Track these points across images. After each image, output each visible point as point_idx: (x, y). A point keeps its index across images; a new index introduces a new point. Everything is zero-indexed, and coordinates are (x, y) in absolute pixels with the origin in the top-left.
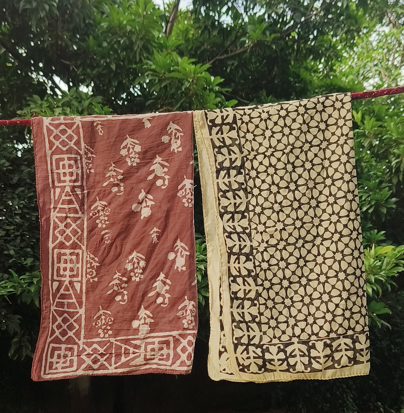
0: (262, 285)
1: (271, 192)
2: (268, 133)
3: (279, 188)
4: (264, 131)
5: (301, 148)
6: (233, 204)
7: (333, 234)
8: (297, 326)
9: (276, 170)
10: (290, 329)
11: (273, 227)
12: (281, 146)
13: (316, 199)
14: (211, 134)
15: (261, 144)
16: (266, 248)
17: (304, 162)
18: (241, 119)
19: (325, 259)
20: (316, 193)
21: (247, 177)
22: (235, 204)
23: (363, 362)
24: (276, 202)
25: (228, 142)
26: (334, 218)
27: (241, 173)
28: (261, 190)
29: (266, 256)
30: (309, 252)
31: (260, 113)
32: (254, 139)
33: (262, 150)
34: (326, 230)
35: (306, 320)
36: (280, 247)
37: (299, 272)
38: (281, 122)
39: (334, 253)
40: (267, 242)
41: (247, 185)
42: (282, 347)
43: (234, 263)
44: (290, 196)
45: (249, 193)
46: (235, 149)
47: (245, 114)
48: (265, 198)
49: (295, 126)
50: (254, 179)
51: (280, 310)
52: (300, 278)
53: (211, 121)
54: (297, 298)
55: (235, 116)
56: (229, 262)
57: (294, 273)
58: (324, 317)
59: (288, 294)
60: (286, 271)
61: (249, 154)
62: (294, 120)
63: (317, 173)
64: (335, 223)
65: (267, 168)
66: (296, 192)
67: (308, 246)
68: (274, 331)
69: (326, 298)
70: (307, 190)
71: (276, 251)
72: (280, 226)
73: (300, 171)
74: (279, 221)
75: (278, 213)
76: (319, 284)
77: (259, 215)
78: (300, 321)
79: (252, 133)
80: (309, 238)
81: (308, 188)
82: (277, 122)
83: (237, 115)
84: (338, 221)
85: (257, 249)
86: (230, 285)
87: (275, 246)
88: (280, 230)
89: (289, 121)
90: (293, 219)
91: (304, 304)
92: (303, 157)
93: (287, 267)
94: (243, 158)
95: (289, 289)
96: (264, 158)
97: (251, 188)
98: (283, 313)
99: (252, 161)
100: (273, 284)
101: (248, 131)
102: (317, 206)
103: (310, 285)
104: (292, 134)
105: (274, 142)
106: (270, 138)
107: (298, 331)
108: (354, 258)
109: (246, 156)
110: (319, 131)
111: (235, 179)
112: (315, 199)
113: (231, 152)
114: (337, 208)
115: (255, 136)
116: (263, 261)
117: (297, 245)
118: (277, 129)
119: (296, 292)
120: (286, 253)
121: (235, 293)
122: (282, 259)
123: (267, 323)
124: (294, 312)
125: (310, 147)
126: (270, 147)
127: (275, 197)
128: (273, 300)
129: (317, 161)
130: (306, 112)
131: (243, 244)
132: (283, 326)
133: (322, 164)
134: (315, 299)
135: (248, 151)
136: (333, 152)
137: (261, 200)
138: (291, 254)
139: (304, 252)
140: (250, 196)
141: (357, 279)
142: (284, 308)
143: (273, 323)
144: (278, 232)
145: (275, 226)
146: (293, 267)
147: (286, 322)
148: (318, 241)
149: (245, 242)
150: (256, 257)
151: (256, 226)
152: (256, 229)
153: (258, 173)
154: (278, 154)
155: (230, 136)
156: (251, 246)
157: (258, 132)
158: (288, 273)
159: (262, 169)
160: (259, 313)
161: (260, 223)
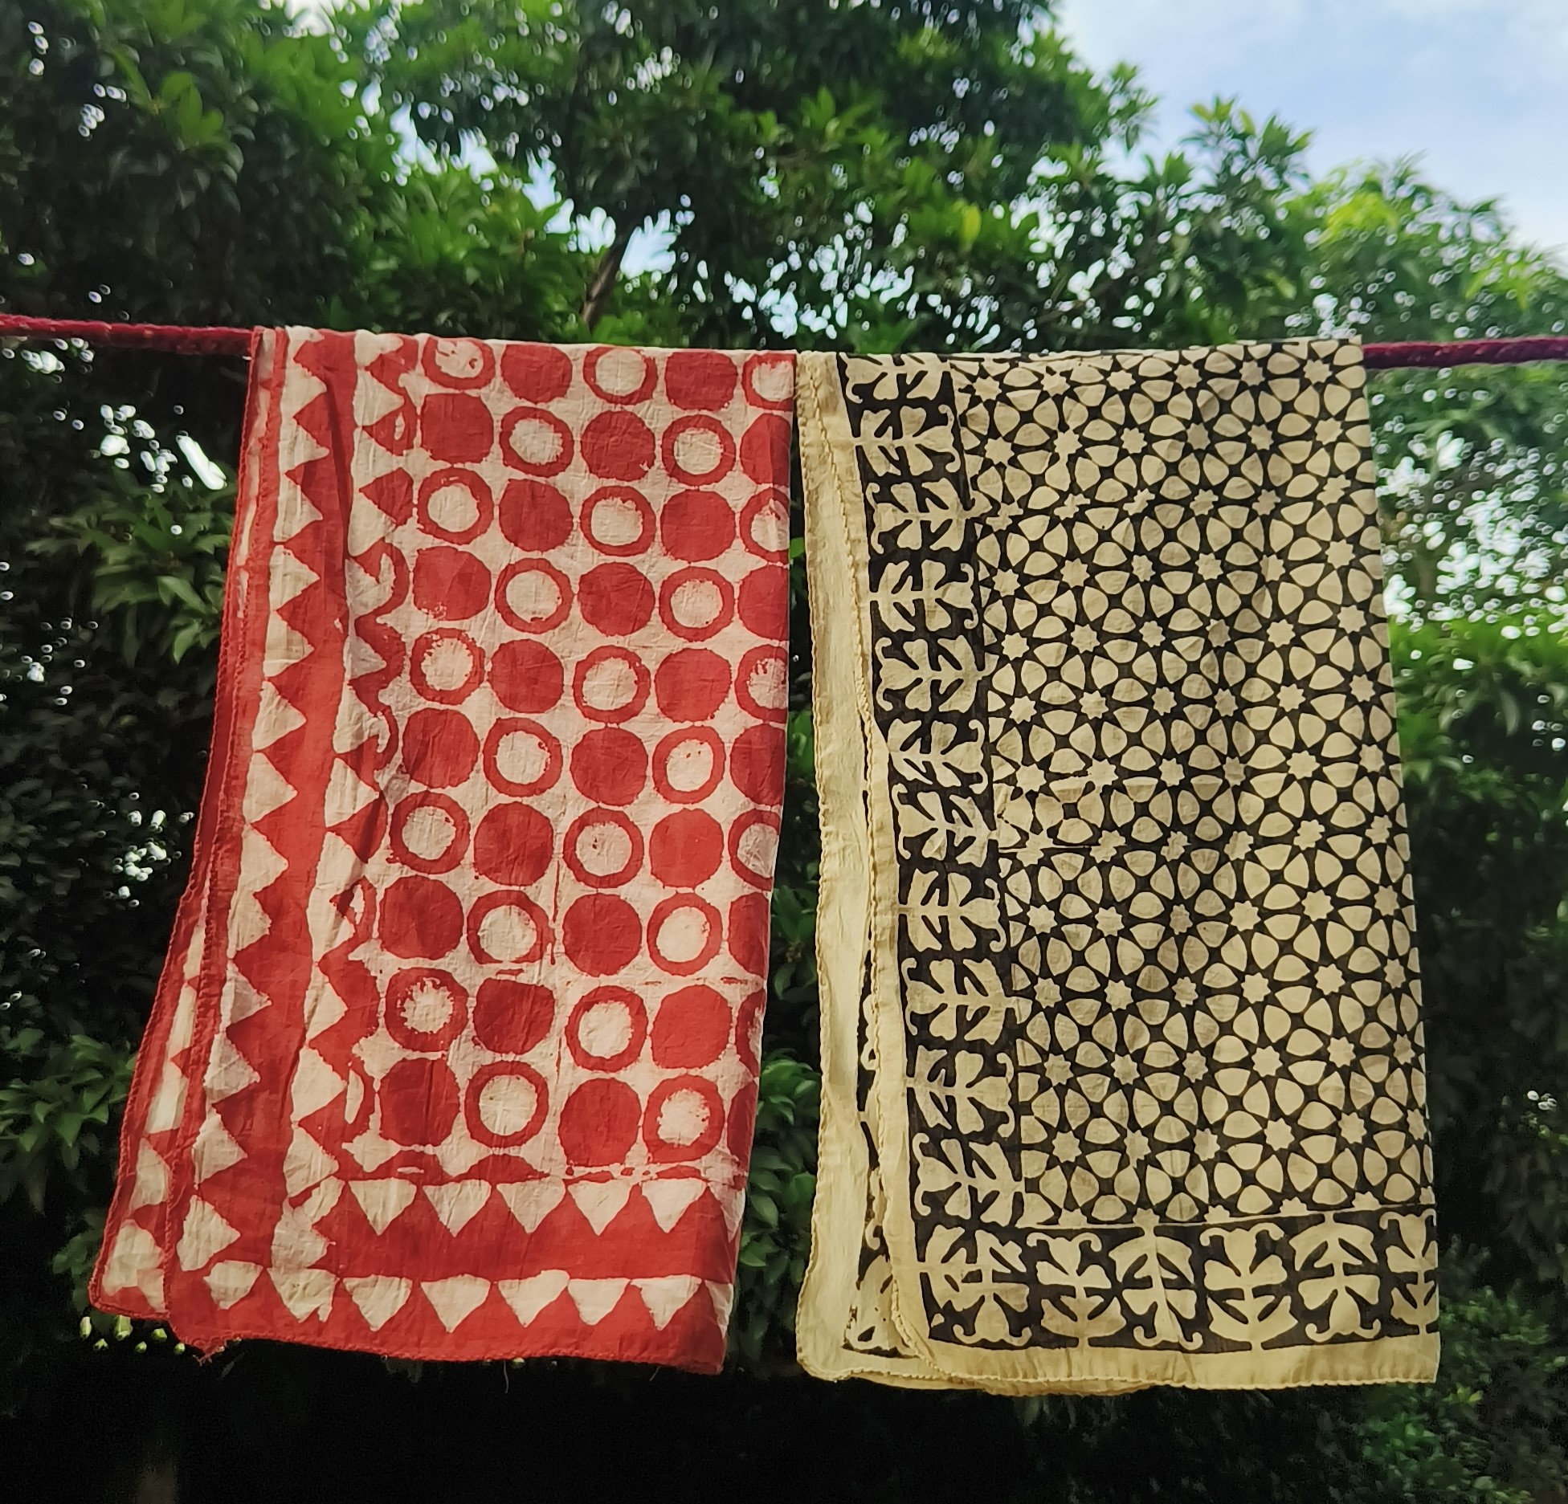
0: (1029, 993)
1: (1072, 652)
2: (1066, 444)
3: (1104, 637)
4: (1053, 435)
5: (1184, 502)
6: (926, 686)
7: (1297, 823)
8: (1158, 1165)
9: (1095, 570)
10: (1129, 1176)
11: (1076, 774)
12: (1111, 491)
13: (1236, 690)
14: (856, 432)
15: (1038, 481)
16: (1048, 852)
17: (1195, 555)
18: (969, 389)
19: (1265, 914)
20: (1234, 671)
21: (985, 592)
22: (935, 684)
23: (1415, 1330)
24: (1090, 687)
25: (920, 464)
26: (1302, 765)
27: (964, 578)
28: (1034, 643)
29: (1049, 885)
30: (1207, 882)
31: (1041, 377)
32: (1013, 462)
33: (1042, 498)
34: (1272, 805)
35: (1187, 1145)
36: (1100, 854)
37: (1169, 957)
38: (1115, 411)
39: (1302, 893)
40: (1053, 832)
41: (982, 620)
42: (1097, 1246)
43: (925, 902)
44: (1145, 666)
45: (991, 649)
46: (944, 489)
47: (983, 374)
48: (1047, 669)
49: (1165, 426)
50: (1009, 603)
51: (1096, 1099)
52: (1172, 978)
53: (857, 389)
54: (1159, 1056)
55: (946, 379)
56: (903, 899)
57: (1151, 956)
58: (1259, 1138)
59: (1126, 1039)
60: (1124, 946)
61: (994, 513)
62: (1161, 408)
63: (1242, 596)
64: (1306, 784)
65: (1061, 561)
66: (1167, 656)
67: (1204, 859)
68: (1069, 1180)
69: (1267, 1061)
70: (1203, 655)
71: (1085, 870)
72: (1104, 774)
73: (1179, 582)
74: (1100, 755)
75: (1097, 725)
76: (1241, 1009)
77: (1025, 729)
78: (1171, 1147)
79: (1010, 437)
80: (1208, 829)
81: (1208, 647)
82: (1099, 408)
83: (954, 374)
84: (1319, 776)
85: (1012, 856)
86: (903, 988)
87: (1083, 849)
88: (1105, 787)
89: (1141, 410)
90: (1153, 754)
91: (1185, 1084)
92: (1190, 535)
93: (1126, 933)
94: (970, 524)
95: (1130, 1018)
96: (1050, 529)
97: (996, 631)
98: (1107, 1110)
99: (1002, 537)
100: (1069, 995)
101: (993, 432)
102: (1239, 716)
103: (1207, 1011)
104: (1155, 454)
105: (1087, 473)
106: (1072, 460)
107: (1158, 1186)
108: (1376, 916)
109: (980, 519)
110: (1247, 455)
111: (938, 594)
112: (1231, 689)
113: (928, 501)
114: (1312, 729)
115: (1018, 449)
116: (1037, 900)
117: (1164, 851)
118: (1099, 430)
119: (1157, 1032)
120: (1121, 881)
121: (922, 1021)
122: (1108, 901)
123: (1046, 1147)
124: (1146, 1111)
125: (1217, 505)
126: (1074, 488)
127: (1088, 669)
128: (1070, 1055)
129: (1239, 555)
130: (1203, 385)
131: (962, 832)
132: (1104, 1163)
133: (1255, 568)
134: (1226, 1066)
135: (992, 501)
136: (1300, 531)
137: (1033, 676)
138: (1143, 884)
139: (1189, 882)
140: (992, 661)
141: (1391, 997)
142: (1110, 1092)
143: (1066, 1147)
144: (1095, 795)
145: (1083, 773)
146: (1147, 934)
147: (1119, 1147)
148: (1240, 845)
149: (970, 825)
150: (1011, 884)
151: (1010, 770)
152: (1011, 780)
153: (1025, 579)
154: (1102, 518)
155: (928, 444)
156: (992, 844)
157: (1030, 435)
158: (1130, 957)
159: (1040, 564)
160: (1014, 1104)
161: (1028, 760)
